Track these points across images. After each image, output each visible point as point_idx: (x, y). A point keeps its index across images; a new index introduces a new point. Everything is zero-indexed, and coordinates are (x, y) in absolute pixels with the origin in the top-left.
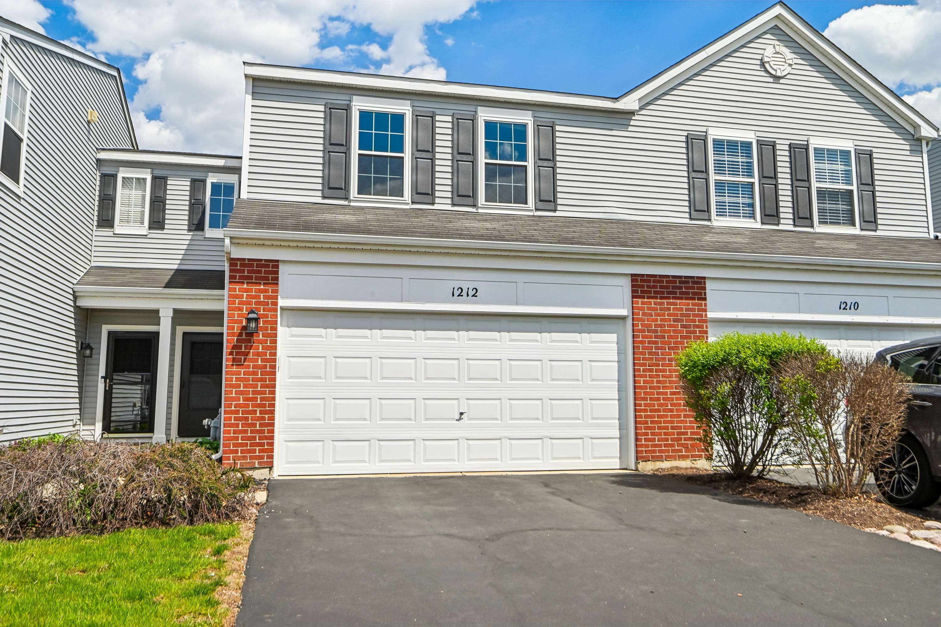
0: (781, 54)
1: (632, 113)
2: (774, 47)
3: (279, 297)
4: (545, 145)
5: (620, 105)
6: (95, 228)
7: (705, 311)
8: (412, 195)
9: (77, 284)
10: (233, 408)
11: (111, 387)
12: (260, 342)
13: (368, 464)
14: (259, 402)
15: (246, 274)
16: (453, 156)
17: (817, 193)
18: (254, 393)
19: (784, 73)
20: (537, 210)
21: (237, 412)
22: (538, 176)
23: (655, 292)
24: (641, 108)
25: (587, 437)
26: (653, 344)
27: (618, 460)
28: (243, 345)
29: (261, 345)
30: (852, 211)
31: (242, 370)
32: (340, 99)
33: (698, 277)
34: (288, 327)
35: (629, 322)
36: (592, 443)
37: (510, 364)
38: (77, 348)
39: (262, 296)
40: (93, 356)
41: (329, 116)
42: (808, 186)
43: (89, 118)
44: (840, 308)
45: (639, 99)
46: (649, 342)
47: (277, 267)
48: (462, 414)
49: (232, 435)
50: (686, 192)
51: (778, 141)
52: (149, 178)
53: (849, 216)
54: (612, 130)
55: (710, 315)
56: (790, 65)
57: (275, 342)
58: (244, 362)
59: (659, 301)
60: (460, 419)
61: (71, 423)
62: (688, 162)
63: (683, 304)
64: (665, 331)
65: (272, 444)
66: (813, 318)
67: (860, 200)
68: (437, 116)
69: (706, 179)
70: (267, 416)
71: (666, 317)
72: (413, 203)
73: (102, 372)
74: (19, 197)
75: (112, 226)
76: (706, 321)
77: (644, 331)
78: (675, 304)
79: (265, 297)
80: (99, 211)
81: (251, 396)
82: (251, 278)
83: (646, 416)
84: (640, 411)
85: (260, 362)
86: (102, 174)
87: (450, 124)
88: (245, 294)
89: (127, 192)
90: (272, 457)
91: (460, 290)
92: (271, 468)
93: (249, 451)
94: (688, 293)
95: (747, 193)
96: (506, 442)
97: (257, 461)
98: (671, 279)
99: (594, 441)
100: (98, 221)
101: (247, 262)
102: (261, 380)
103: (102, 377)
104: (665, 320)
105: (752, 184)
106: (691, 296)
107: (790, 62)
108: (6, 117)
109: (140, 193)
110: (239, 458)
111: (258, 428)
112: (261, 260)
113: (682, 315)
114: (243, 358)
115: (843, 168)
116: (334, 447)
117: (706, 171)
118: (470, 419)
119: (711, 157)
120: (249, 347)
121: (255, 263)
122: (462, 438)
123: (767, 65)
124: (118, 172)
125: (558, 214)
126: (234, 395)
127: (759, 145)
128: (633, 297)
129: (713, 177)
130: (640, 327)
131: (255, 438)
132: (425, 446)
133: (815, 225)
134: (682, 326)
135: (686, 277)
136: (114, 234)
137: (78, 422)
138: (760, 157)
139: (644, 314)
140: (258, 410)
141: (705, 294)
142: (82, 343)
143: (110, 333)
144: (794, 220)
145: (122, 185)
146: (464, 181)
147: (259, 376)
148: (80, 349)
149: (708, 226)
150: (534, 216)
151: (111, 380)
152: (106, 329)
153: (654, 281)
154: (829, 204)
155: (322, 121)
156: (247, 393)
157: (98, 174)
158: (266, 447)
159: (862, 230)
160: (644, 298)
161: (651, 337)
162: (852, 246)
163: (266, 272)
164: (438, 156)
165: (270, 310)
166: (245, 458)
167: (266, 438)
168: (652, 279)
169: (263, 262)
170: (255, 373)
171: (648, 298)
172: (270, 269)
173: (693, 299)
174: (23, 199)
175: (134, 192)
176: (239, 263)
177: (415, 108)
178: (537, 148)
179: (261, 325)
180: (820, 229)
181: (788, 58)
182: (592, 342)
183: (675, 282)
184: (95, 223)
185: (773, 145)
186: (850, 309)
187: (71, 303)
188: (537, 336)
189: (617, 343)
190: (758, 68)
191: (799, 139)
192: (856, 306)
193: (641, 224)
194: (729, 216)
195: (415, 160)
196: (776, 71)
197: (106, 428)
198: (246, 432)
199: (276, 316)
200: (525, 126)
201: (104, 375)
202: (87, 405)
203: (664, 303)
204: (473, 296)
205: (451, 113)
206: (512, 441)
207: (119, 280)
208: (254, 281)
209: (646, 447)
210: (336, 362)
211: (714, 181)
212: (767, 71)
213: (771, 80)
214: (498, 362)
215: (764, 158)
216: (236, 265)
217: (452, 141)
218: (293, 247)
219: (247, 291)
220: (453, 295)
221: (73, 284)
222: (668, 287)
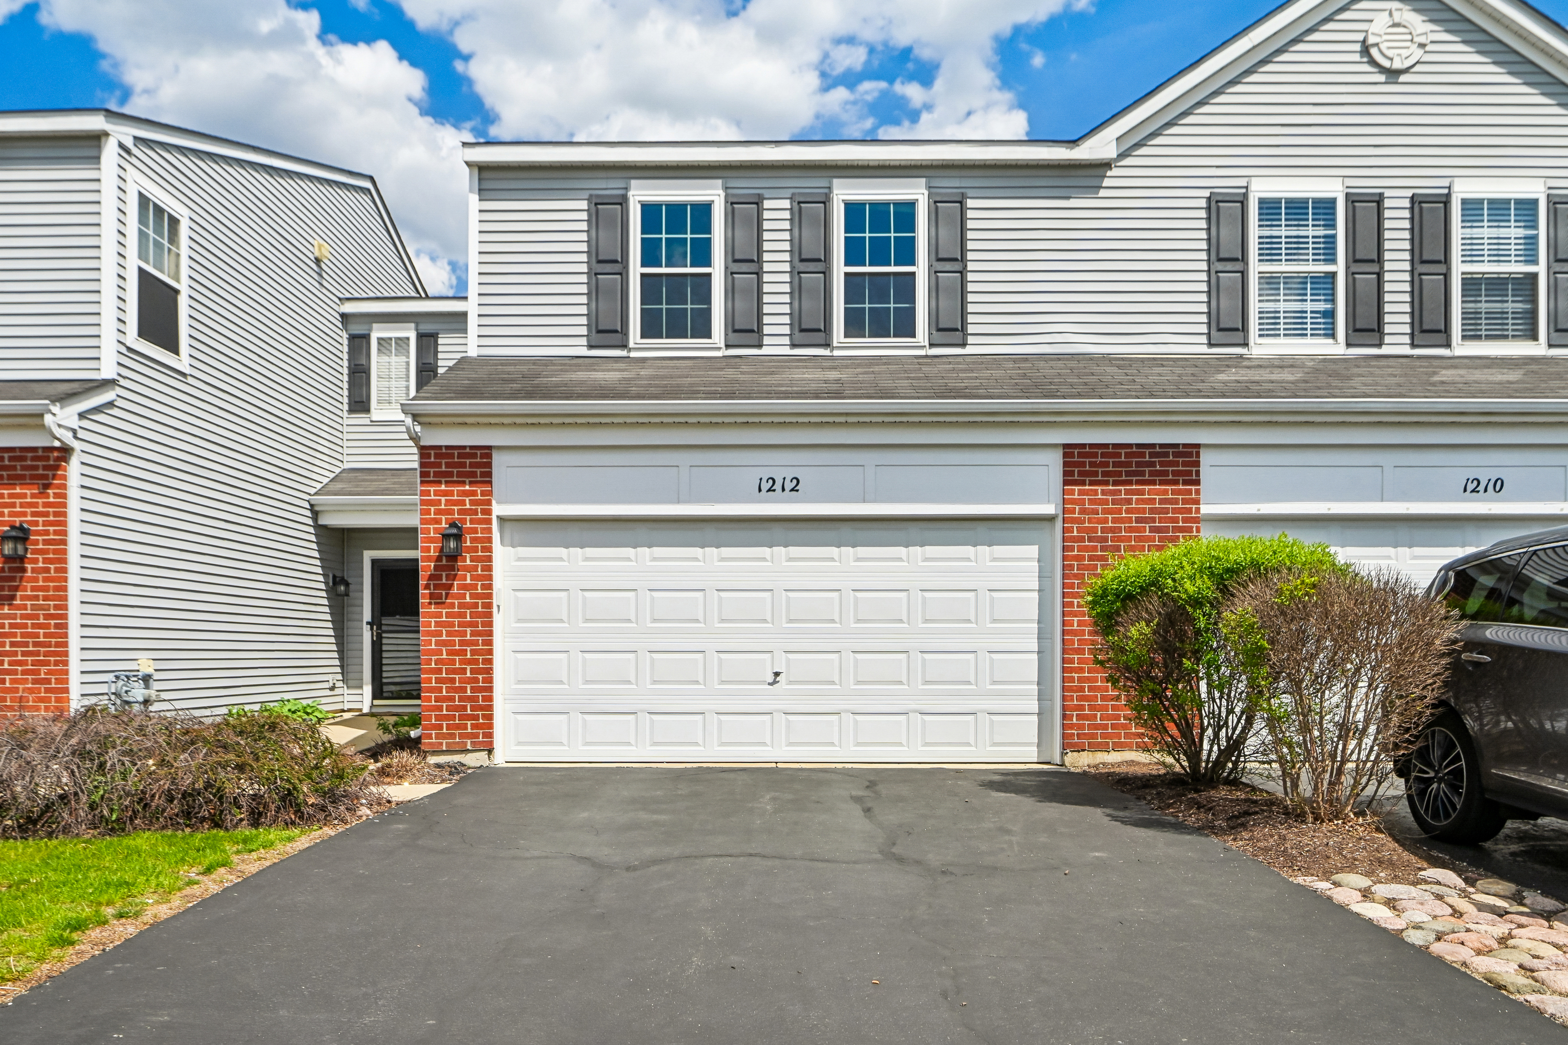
0: (1405, 27)
1: (1106, 165)
2: (1391, 14)
3: (494, 502)
4: (947, 234)
5: (1083, 152)
6: (346, 414)
7: (1197, 502)
8: (726, 335)
9: (316, 494)
10: (433, 666)
11: (380, 637)
12: (468, 569)
13: (634, 748)
14: (469, 656)
15: (444, 469)
16: (792, 267)
17: (1463, 284)
18: (462, 643)
19: (1407, 64)
20: (932, 345)
21: (439, 671)
22: (935, 289)
23: (1105, 474)
24: (1122, 156)
25: (982, 711)
26: (1098, 560)
27: (1035, 749)
28: (444, 574)
29: (468, 574)
30: (1533, 315)
31: (444, 611)
32: (608, 186)
33: (1185, 445)
34: (513, 547)
35: (1059, 524)
36: (992, 722)
37: (855, 597)
38: (326, 583)
39: (467, 502)
40: (351, 594)
41: (595, 218)
42: (1444, 271)
43: (317, 254)
44: (1465, 490)
45: (1117, 139)
46: (1091, 558)
47: (489, 456)
48: (777, 674)
49: (433, 703)
50: (1204, 297)
51: (1387, 193)
52: (412, 335)
53: (1527, 321)
54: (1068, 198)
55: (1205, 509)
56: (1422, 46)
57: (490, 568)
58: (446, 599)
59: (1111, 488)
60: (775, 682)
61: (326, 685)
62: (1209, 244)
63: (1154, 493)
64: (1120, 539)
65: (490, 717)
66: (1408, 509)
67: (1552, 290)
68: (765, 202)
69: (1242, 272)
70: (480, 677)
71: (1124, 515)
72: (728, 346)
73: (367, 616)
74: (184, 375)
75: (367, 410)
76: (1196, 520)
77: (1082, 539)
78: (1142, 492)
79: (472, 503)
80: (349, 390)
81: (457, 647)
82: (450, 474)
83: (1080, 680)
84: (1072, 670)
85: (468, 599)
86: (350, 335)
87: (788, 212)
88: (443, 499)
89: (385, 359)
90: (490, 735)
91: (771, 482)
92: (490, 751)
93: (458, 727)
94: (1166, 473)
95: (1322, 292)
96: (848, 719)
97: (469, 741)
98: (1134, 450)
99: (994, 718)
100: (349, 404)
101: (444, 451)
102: (470, 624)
103: (368, 623)
104: (1121, 520)
105: (1333, 275)
106: (1170, 477)
107: (1422, 40)
108: (140, 257)
109: (404, 359)
110: (444, 736)
111: (469, 693)
112: (464, 447)
113: (1152, 511)
114: (444, 593)
115: (1522, 232)
116: (585, 721)
117: (1244, 259)
118: (791, 683)
119: (1254, 231)
120: (452, 577)
121: (456, 452)
122: (778, 711)
123: (1374, 52)
124: (370, 330)
125: (968, 350)
126: (433, 647)
127: (1350, 203)
128: (1066, 483)
129: (1255, 267)
130: (1075, 534)
131: (465, 708)
132: (720, 722)
133: (1454, 343)
134: (1152, 530)
135: (1162, 446)
136: (372, 421)
137: (340, 684)
138: (1350, 225)
139: (1083, 511)
140: (468, 668)
141: (1198, 473)
142: (334, 577)
143: (374, 562)
144: (1412, 335)
145: (379, 350)
146: (810, 305)
147: (468, 619)
148: (331, 584)
149: (1241, 356)
150: (926, 356)
151: (380, 626)
152: (368, 555)
153: (1103, 455)
154: (1486, 301)
155: (584, 226)
156: (453, 643)
157: (345, 335)
158: (481, 721)
159: (1550, 346)
160: (1084, 483)
161: (1095, 549)
162: (1514, 376)
163: (472, 465)
164: (766, 267)
165: (480, 521)
166: (452, 736)
167: (481, 708)
168: (1100, 451)
169: (468, 450)
170: (462, 615)
171: (1090, 485)
172: (479, 460)
173: (1176, 483)
174: (191, 375)
175: (394, 359)
176: (432, 452)
177: (730, 191)
178: (933, 242)
179: (468, 544)
180: (1461, 348)
181: (1419, 32)
182: (995, 559)
183: (1143, 455)
184: (346, 407)
185: (1379, 200)
186: (1486, 490)
187: (310, 522)
188: (901, 551)
189: (1039, 561)
190: (1357, 57)
191: (1431, 185)
192: (1499, 485)
193: (1110, 360)
194: (1285, 335)
195: (730, 277)
196: (1391, 59)
197: (378, 694)
198: (452, 699)
199: (490, 530)
200: (912, 204)
201: (370, 620)
202: (350, 661)
203: (1120, 491)
204: (792, 490)
205: (788, 193)
206: (858, 717)
207: (374, 486)
208: (455, 479)
209: (1079, 729)
210: (584, 598)
211: (1257, 275)
212: (1373, 62)
213: (1382, 78)
214: (835, 595)
215: (1357, 226)
216: (429, 456)
217: (791, 241)
218: (509, 425)
219: (445, 493)
220: (760, 490)
221: (309, 494)
222: (1129, 464)
